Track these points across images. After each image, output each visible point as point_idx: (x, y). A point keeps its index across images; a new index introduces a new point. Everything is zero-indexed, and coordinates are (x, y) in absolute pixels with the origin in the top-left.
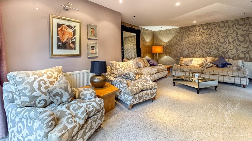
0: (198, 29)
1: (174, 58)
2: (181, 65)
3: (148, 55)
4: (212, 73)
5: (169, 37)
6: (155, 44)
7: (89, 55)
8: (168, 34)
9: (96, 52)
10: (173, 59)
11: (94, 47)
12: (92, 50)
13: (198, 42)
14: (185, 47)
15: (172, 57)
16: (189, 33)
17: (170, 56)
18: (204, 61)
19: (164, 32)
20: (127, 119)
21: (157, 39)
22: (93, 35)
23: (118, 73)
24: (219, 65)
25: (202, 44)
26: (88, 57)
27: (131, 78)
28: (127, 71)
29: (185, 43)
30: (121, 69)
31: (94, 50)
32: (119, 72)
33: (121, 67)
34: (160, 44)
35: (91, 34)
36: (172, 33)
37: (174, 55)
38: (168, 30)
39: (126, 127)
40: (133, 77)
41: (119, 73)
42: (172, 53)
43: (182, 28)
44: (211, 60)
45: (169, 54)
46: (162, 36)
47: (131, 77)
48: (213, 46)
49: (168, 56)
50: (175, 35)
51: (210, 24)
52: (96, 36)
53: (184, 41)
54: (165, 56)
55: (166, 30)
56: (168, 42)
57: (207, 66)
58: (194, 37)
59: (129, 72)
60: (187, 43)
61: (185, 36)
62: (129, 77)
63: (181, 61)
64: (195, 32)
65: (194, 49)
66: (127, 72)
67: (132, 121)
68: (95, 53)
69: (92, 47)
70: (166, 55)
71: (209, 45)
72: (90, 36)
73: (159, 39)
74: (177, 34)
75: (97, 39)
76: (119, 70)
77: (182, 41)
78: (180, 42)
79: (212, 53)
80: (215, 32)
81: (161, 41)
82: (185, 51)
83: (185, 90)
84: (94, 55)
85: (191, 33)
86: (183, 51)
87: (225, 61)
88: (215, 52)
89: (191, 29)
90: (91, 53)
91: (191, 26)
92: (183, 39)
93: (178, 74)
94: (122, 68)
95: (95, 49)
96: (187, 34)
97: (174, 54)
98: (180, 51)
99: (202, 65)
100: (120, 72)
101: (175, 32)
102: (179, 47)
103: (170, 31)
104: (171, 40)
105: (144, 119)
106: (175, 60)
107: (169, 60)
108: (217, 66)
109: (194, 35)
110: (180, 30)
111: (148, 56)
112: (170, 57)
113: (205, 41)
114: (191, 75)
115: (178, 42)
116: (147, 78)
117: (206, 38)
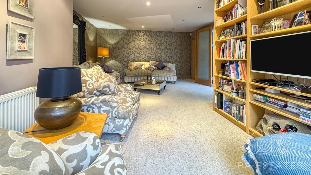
0: (142, 34)
1: (121, 62)
2: (131, 70)
3: (91, 58)
4: (157, 75)
5: (116, 39)
6: (98, 45)
7: (11, 55)
8: (115, 35)
9: (30, 49)
10: (120, 64)
11: (24, 35)
12: (21, 44)
13: (142, 47)
14: (131, 51)
15: (119, 62)
16: (135, 37)
17: (116, 60)
18: (150, 65)
19: (111, 32)
20: (134, 155)
21: (101, 39)
22: (23, 6)
23: (87, 89)
24: (160, 68)
25: (145, 49)
26: (7, 60)
27: (110, 93)
28: (106, 81)
29: (131, 47)
30: (91, 81)
31: (24, 42)
32: (89, 85)
33: (91, 77)
34: (105, 45)
35: (18, 3)
36: (119, 34)
37: (120, 60)
38: (115, 30)
39: (145, 168)
40: (114, 90)
41: (89, 88)
42: (119, 57)
43: (129, 30)
44: (154, 64)
45: (116, 58)
46: (108, 35)
47: (111, 90)
48: (153, 51)
49: (114, 60)
50: (122, 37)
51: (151, 31)
52: (30, 12)
53: (130, 44)
54: (110, 60)
55: (112, 30)
56: (115, 44)
57: (152, 69)
58: (139, 41)
59: (109, 83)
60: (133, 47)
61: (132, 39)
62: (108, 91)
63: (130, 66)
64: (140, 37)
65: (139, 53)
66: (106, 84)
67: (142, 154)
68: (27, 51)
69: (21, 35)
70: (112, 60)
71: (150, 50)
72: (17, 5)
73: (104, 39)
74: (124, 36)
75: (32, 18)
76: (88, 83)
77: (129, 44)
78: (127, 45)
79: (152, 57)
80: (154, 39)
81: (107, 42)
82: (131, 55)
83: (148, 95)
84: (24, 56)
85: (137, 37)
86: (129, 55)
87: (163, 64)
88: (154, 56)
89: (137, 34)
90: (17, 49)
91: (137, 31)
92: (130, 43)
93: (131, 80)
94: (91, 79)
95: (27, 40)
96: (133, 37)
97: (120, 58)
98: (127, 55)
99: (149, 68)
100: (91, 86)
101: (122, 33)
102: (126, 50)
103: (117, 31)
104: (118, 42)
105: (151, 143)
106: (122, 64)
107: (115, 65)
108: (159, 69)
109: (140, 40)
110: (128, 33)
111: (92, 61)
112: (116, 62)
113: (148, 47)
114: (149, 78)
115: (125, 44)
116: (127, 88)
117: (148, 44)
